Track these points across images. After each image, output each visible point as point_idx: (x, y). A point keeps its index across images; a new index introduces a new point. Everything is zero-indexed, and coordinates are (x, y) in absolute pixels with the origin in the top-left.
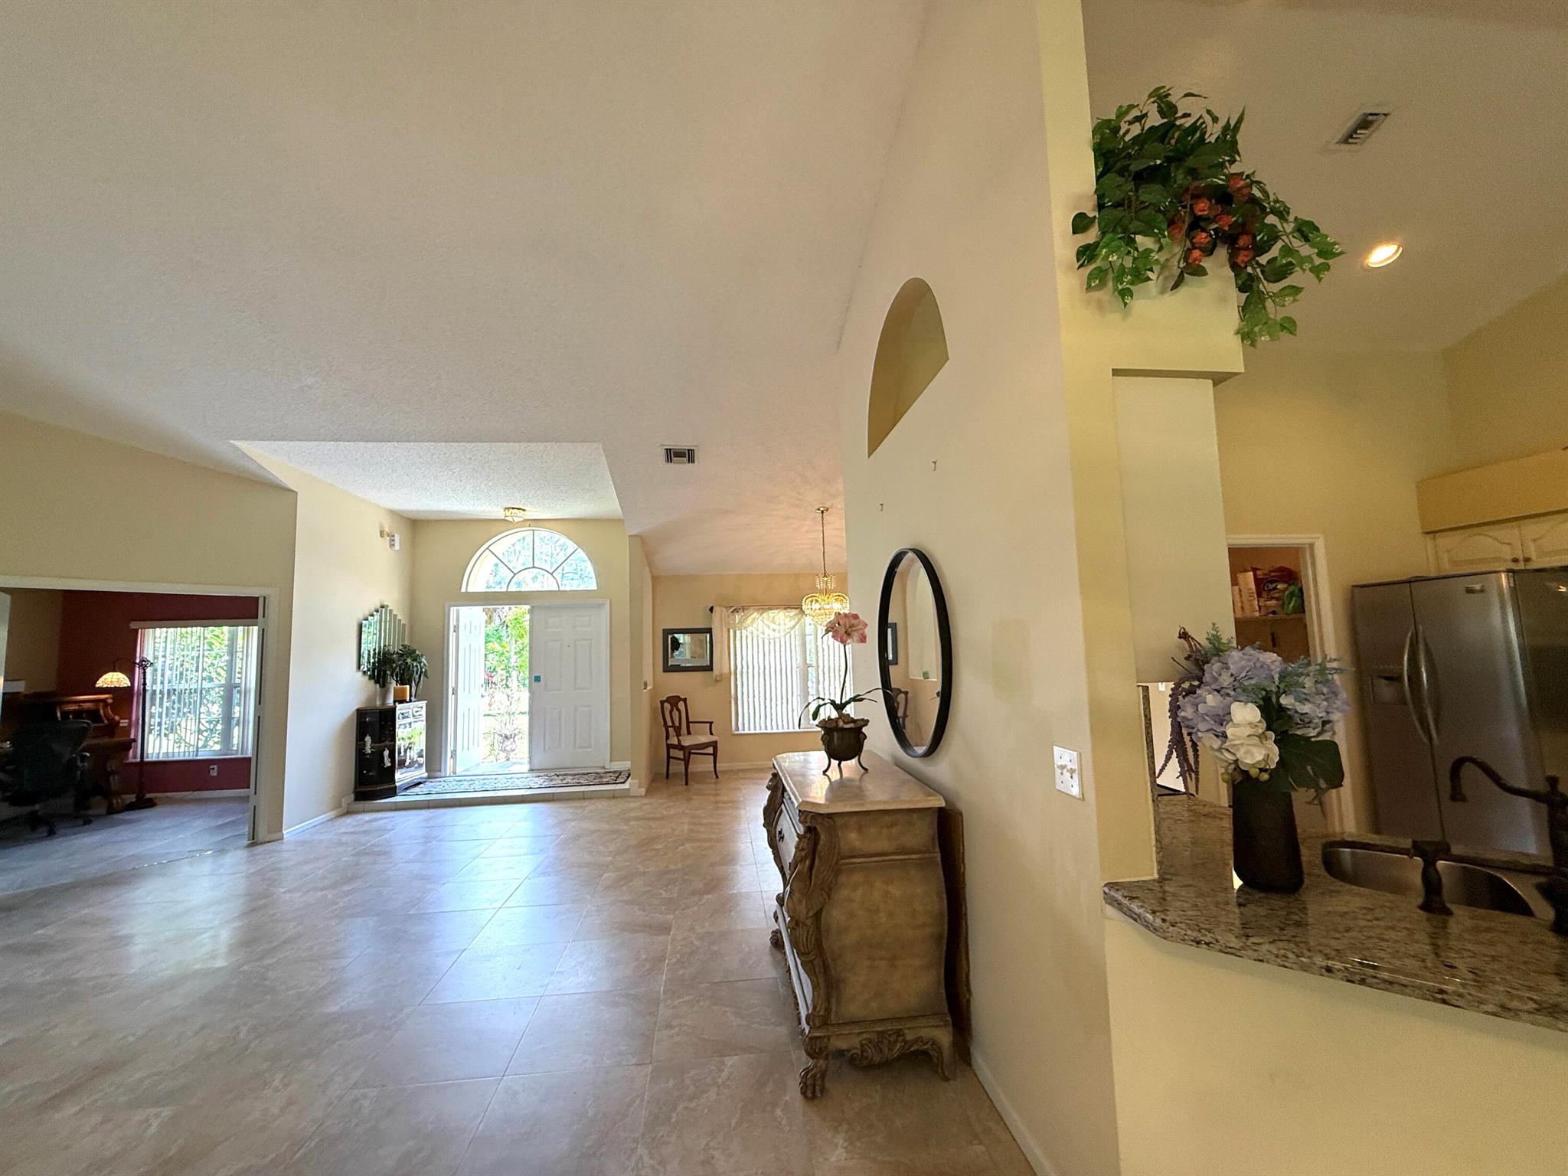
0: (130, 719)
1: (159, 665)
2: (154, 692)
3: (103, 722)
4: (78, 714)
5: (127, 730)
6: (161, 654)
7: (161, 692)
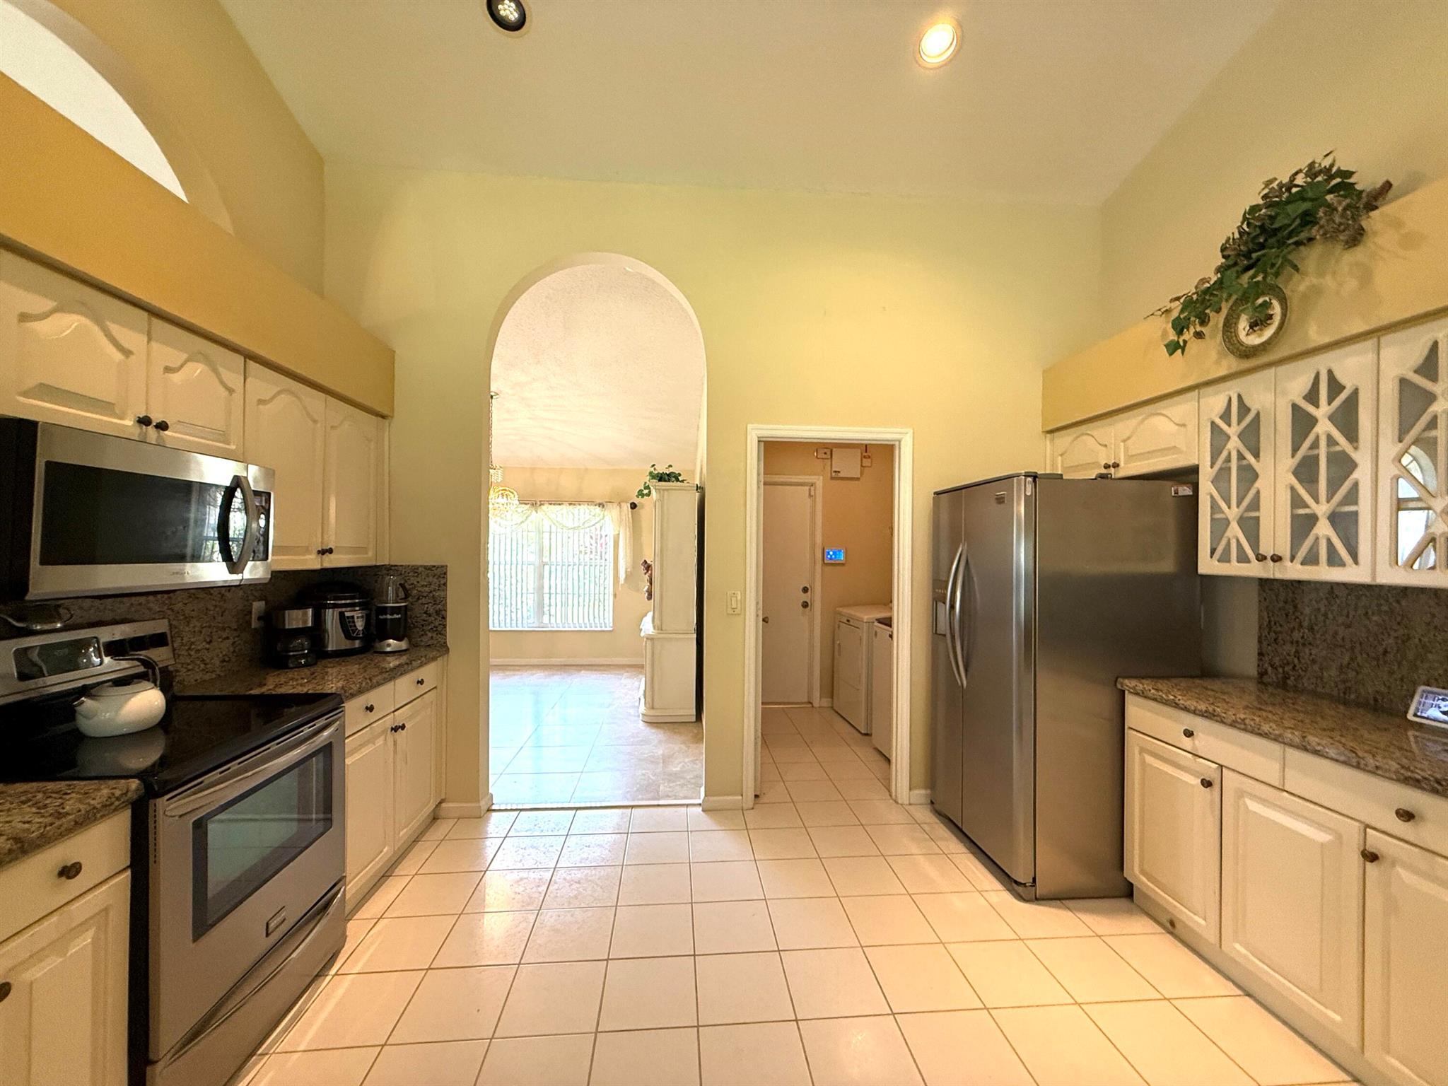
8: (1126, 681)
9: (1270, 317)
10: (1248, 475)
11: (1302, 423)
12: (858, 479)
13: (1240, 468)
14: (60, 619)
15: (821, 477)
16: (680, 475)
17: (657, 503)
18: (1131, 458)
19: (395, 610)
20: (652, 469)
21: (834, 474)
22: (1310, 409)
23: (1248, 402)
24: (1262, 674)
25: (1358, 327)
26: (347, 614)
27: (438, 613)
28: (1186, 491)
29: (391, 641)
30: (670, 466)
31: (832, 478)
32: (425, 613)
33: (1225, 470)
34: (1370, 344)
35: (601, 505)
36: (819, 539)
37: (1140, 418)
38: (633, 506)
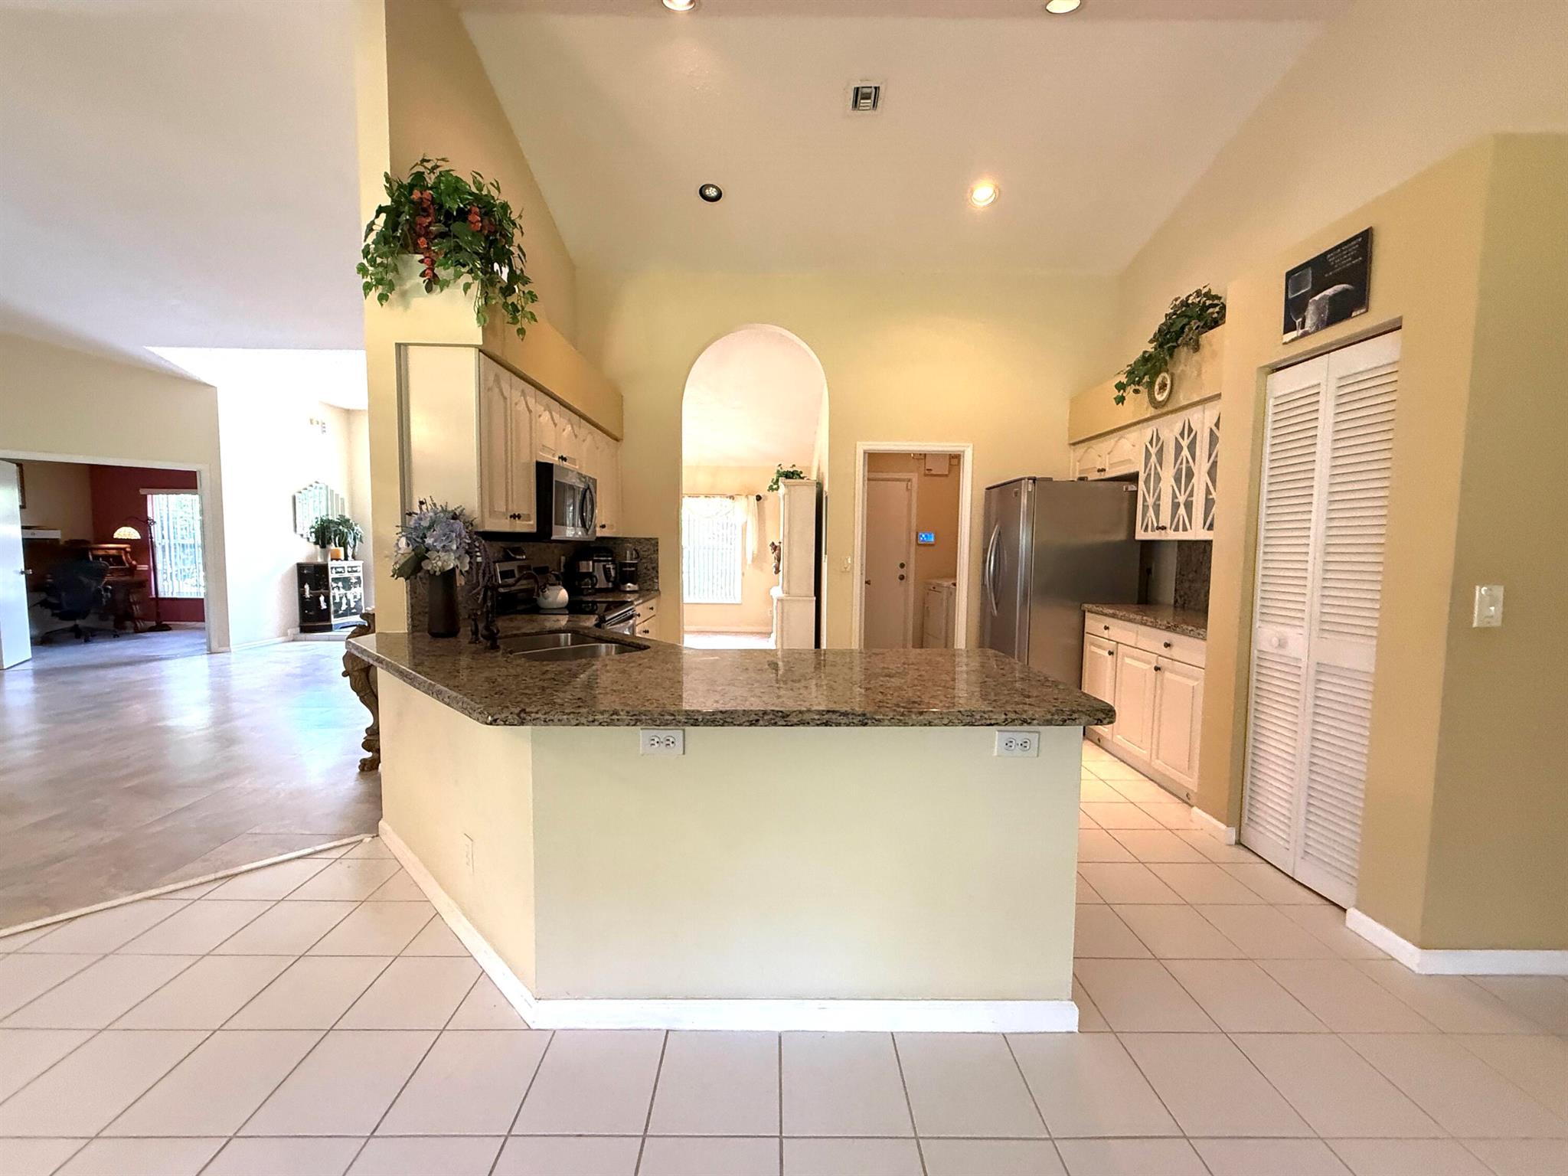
1: (164, 524)
2: (162, 545)
3: (124, 564)
4: (106, 558)
5: (144, 573)
8: (1086, 606)
9: (1166, 385)
10: (1158, 479)
11: (1179, 448)
12: (946, 475)
13: (1155, 474)
14: (525, 554)
15: (917, 474)
16: (801, 472)
17: (786, 496)
18: (1112, 465)
19: (631, 565)
20: (779, 468)
21: (927, 472)
22: (1181, 440)
23: (1160, 436)
24: (1176, 601)
25: (1196, 399)
26: (607, 566)
27: (653, 568)
28: (1135, 488)
29: (629, 584)
30: (794, 466)
31: (926, 475)
32: (646, 568)
33: (1149, 475)
34: (1200, 407)
35: (732, 497)
36: (914, 527)
37: (1116, 439)
38: (759, 498)
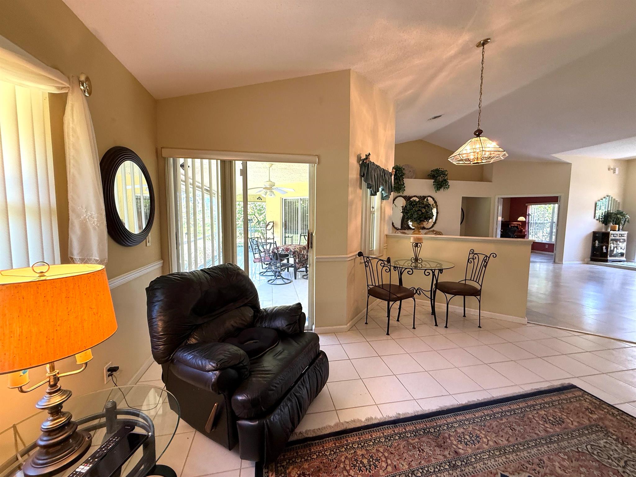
0: (525, 229)
1: (533, 215)
2: (531, 223)
3: (519, 229)
5: (525, 232)
6: (533, 212)
7: (533, 223)
